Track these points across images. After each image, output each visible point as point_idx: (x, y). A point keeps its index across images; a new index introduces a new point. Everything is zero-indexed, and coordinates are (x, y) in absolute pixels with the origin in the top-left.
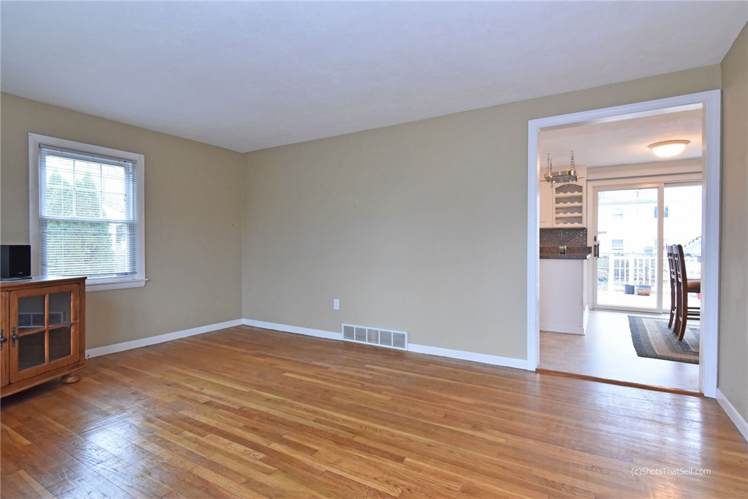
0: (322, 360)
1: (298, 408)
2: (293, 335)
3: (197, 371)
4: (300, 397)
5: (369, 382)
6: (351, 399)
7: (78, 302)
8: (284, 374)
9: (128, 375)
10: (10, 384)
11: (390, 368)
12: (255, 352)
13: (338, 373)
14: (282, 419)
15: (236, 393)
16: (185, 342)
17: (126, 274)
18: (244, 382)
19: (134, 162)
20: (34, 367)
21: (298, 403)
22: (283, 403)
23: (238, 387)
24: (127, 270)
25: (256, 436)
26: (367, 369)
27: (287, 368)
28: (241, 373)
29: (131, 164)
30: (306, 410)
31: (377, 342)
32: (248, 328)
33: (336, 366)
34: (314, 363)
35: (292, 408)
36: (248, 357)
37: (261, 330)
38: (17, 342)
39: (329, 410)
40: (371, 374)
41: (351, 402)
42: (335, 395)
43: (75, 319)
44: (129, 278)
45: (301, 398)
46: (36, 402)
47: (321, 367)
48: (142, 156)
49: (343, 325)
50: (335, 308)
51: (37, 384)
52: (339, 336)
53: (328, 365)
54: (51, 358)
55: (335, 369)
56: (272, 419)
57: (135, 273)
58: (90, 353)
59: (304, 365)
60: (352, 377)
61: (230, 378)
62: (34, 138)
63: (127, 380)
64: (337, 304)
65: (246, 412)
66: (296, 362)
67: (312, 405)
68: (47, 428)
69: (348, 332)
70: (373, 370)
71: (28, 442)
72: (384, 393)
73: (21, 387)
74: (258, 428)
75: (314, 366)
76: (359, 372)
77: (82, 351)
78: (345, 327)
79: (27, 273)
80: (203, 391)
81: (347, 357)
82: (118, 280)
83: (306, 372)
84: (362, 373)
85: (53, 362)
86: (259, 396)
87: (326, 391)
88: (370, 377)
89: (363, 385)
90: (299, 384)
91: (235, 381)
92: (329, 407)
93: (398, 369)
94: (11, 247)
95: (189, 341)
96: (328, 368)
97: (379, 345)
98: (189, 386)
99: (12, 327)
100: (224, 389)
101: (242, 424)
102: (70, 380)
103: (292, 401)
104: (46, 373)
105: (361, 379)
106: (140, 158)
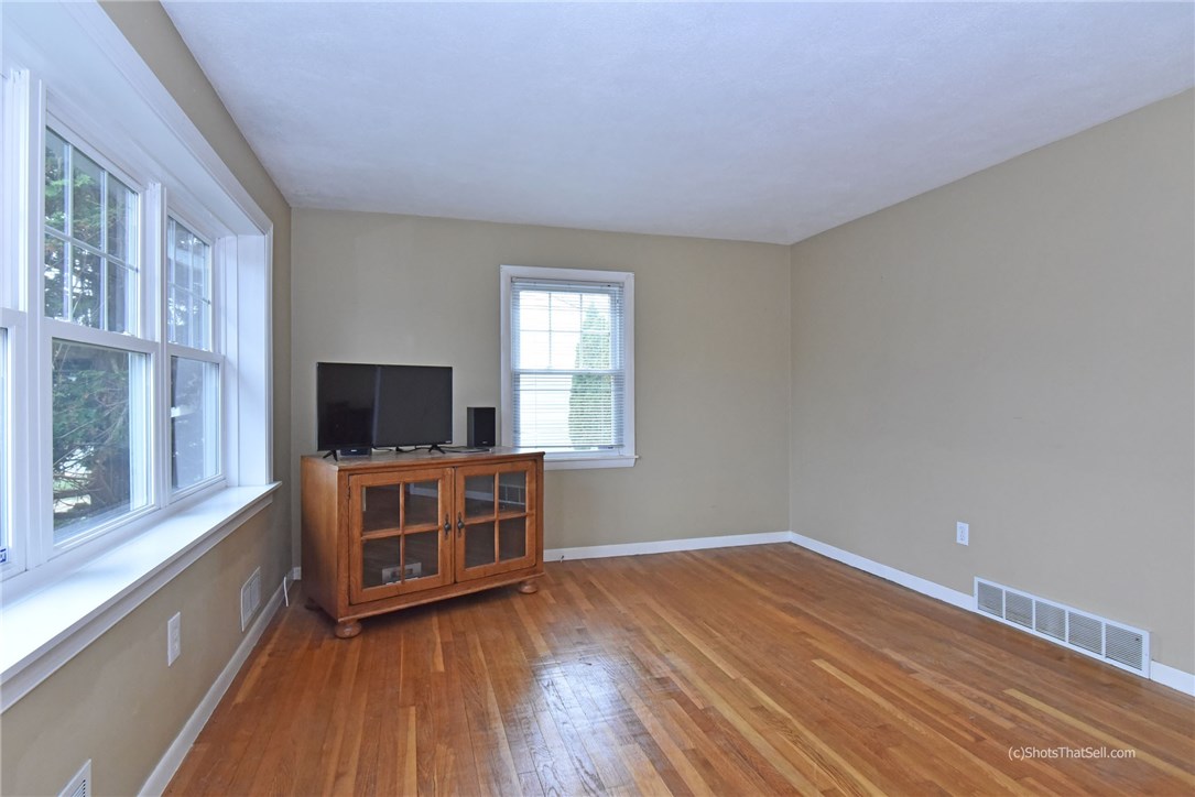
0: (905, 648)
1: (807, 747)
2: (870, 579)
3: (680, 615)
4: (822, 723)
5: (997, 738)
6: (934, 768)
7: (534, 485)
8: (815, 661)
9: (589, 598)
10: (455, 582)
11: (1075, 715)
12: (784, 600)
13: (930, 692)
14: (764, 761)
15: (714, 676)
16: (688, 558)
17: (611, 447)
18: (736, 657)
19: (621, 285)
20: (482, 566)
21: (811, 736)
22: (782, 724)
23: (722, 666)
24: (613, 442)
25: (700, 779)
26: (1011, 701)
27: (828, 650)
28: (742, 638)
29: (617, 289)
30: (820, 758)
31: (1061, 635)
32: (796, 550)
33: (933, 673)
34: (886, 651)
35: (795, 743)
36: (769, 607)
37: (816, 558)
38: (463, 531)
39: (870, 778)
40: (1013, 718)
41: (927, 776)
42: (897, 745)
43: (531, 509)
44: (614, 453)
45: (821, 725)
46: (481, 611)
47: (898, 665)
48: (631, 274)
49: (977, 580)
50: (959, 541)
51: (485, 587)
52: (969, 603)
53: (914, 666)
54: (501, 557)
55: (927, 678)
56: (746, 753)
57: (622, 446)
58: (549, 555)
59: (863, 651)
60: (959, 709)
61: (718, 643)
62: (507, 270)
63: (585, 605)
64: (963, 533)
65: (710, 719)
66: (851, 640)
67: (839, 751)
68: (469, 655)
69: (989, 596)
70: (1024, 708)
71: (441, 668)
72: (1031, 781)
73: (469, 588)
74: (713, 762)
75: (885, 658)
76: (984, 703)
77: (539, 552)
78: (981, 585)
79: (492, 443)
80: (667, 656)
81: (967, 656)
82: (599, 456)
83: (861, 671)
84: (992, 708)
85: (503, 562)
86: (748, 693)
87: (884, 727)
88: (1008, 725)
89: (979, 739)
90: (835, 692)
91: (725, 651)
92: (874, 771)
93: (1098, 726)
94: (477, 410)
95: (693, 556)
96: (915, 672)
97: (1066, 644)
98: (653, 638)
99: (458, 511)
100: (699, 660)
101: (690, 745)
102: (526, 589)
103: (800, 727)
104: (495, 576)
105: (980, 722)
106: (628, 278)
